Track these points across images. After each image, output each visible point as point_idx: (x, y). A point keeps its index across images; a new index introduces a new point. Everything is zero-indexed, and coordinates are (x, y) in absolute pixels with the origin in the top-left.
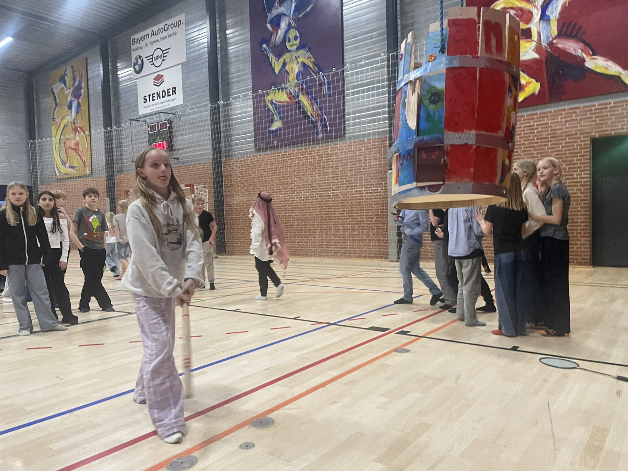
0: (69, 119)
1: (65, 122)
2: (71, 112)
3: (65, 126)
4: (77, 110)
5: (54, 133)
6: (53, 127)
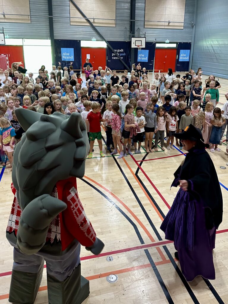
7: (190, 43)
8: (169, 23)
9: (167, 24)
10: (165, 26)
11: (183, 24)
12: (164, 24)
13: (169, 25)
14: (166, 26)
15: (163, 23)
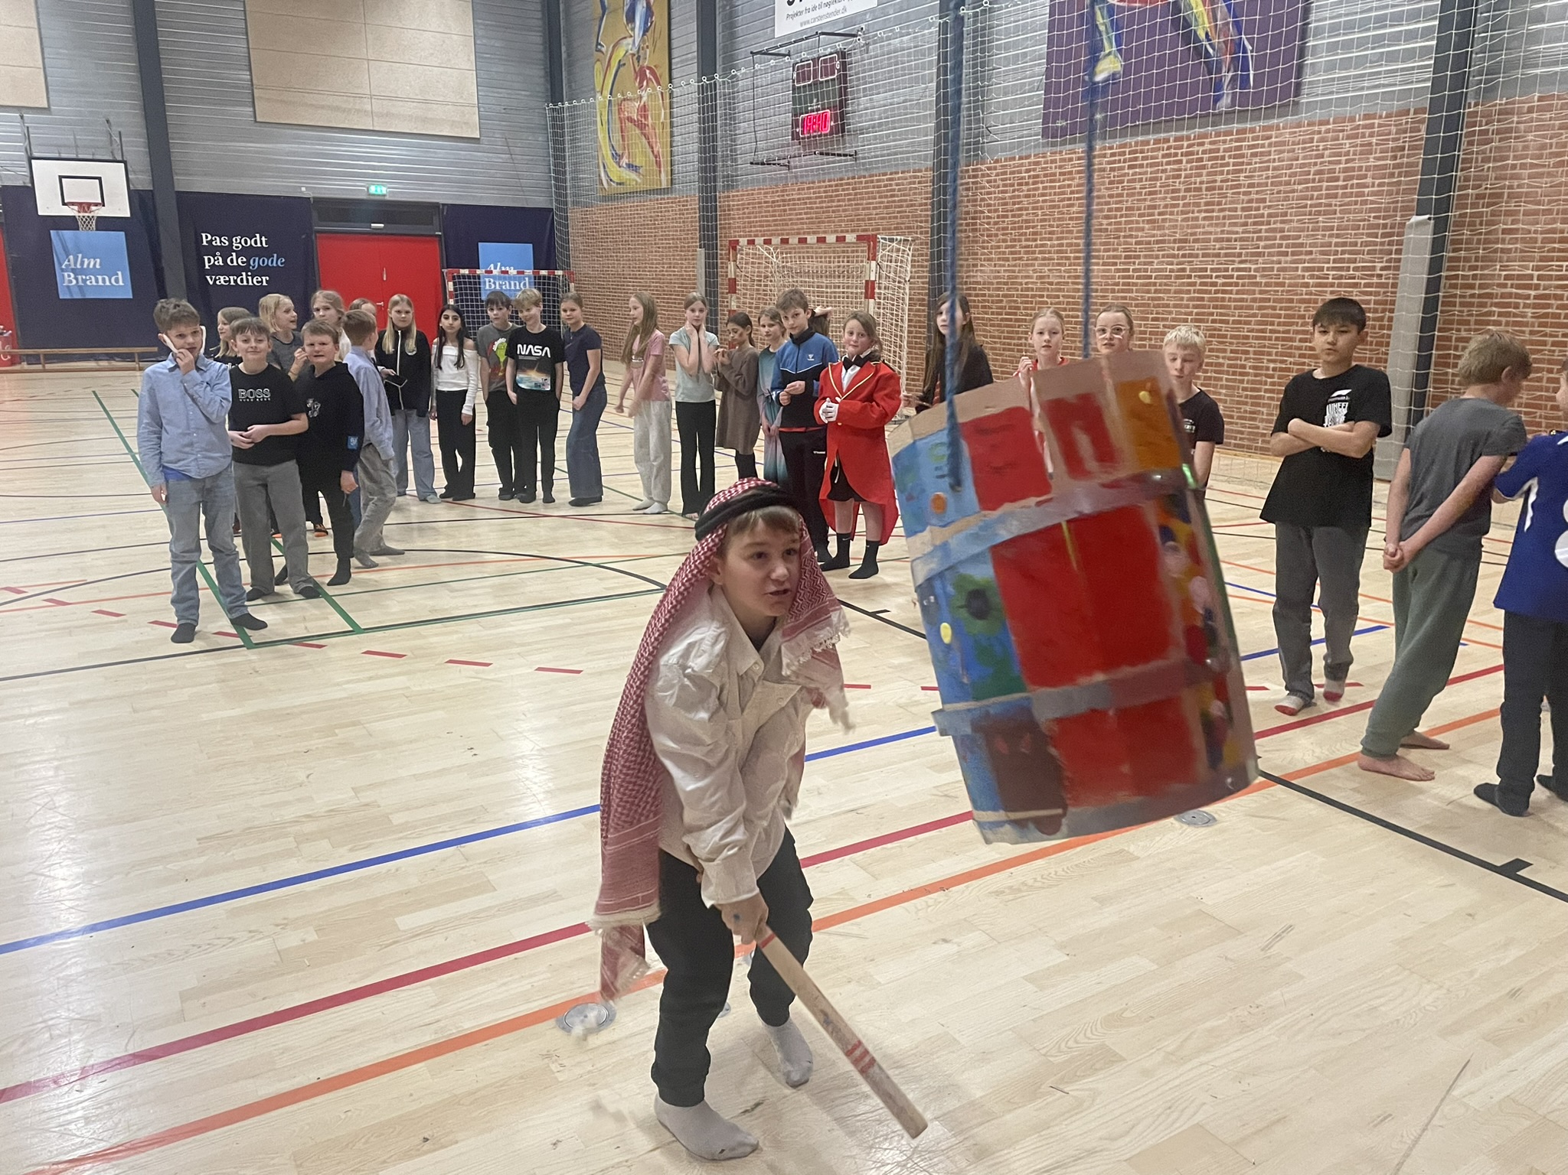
0: (628, 46)
1: (620, 53)
2: (633, 29)
3: (620, 65)
4: (646, 23)
5: (598, 81)
6: (598, 66)
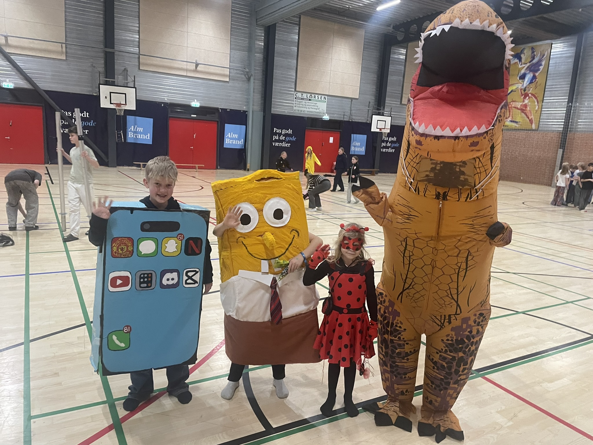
0: (519, 86)
2: (523, 82)
3: (512, 91)
4: (531, 80)
7: (245, 112)
8: (197, 65)
9: (193, 67)
10: (187, 70)
11: (227, 72)
12: (185, 67)
13: (196, 71)
14: (191, 71)
15: (184, 65)
